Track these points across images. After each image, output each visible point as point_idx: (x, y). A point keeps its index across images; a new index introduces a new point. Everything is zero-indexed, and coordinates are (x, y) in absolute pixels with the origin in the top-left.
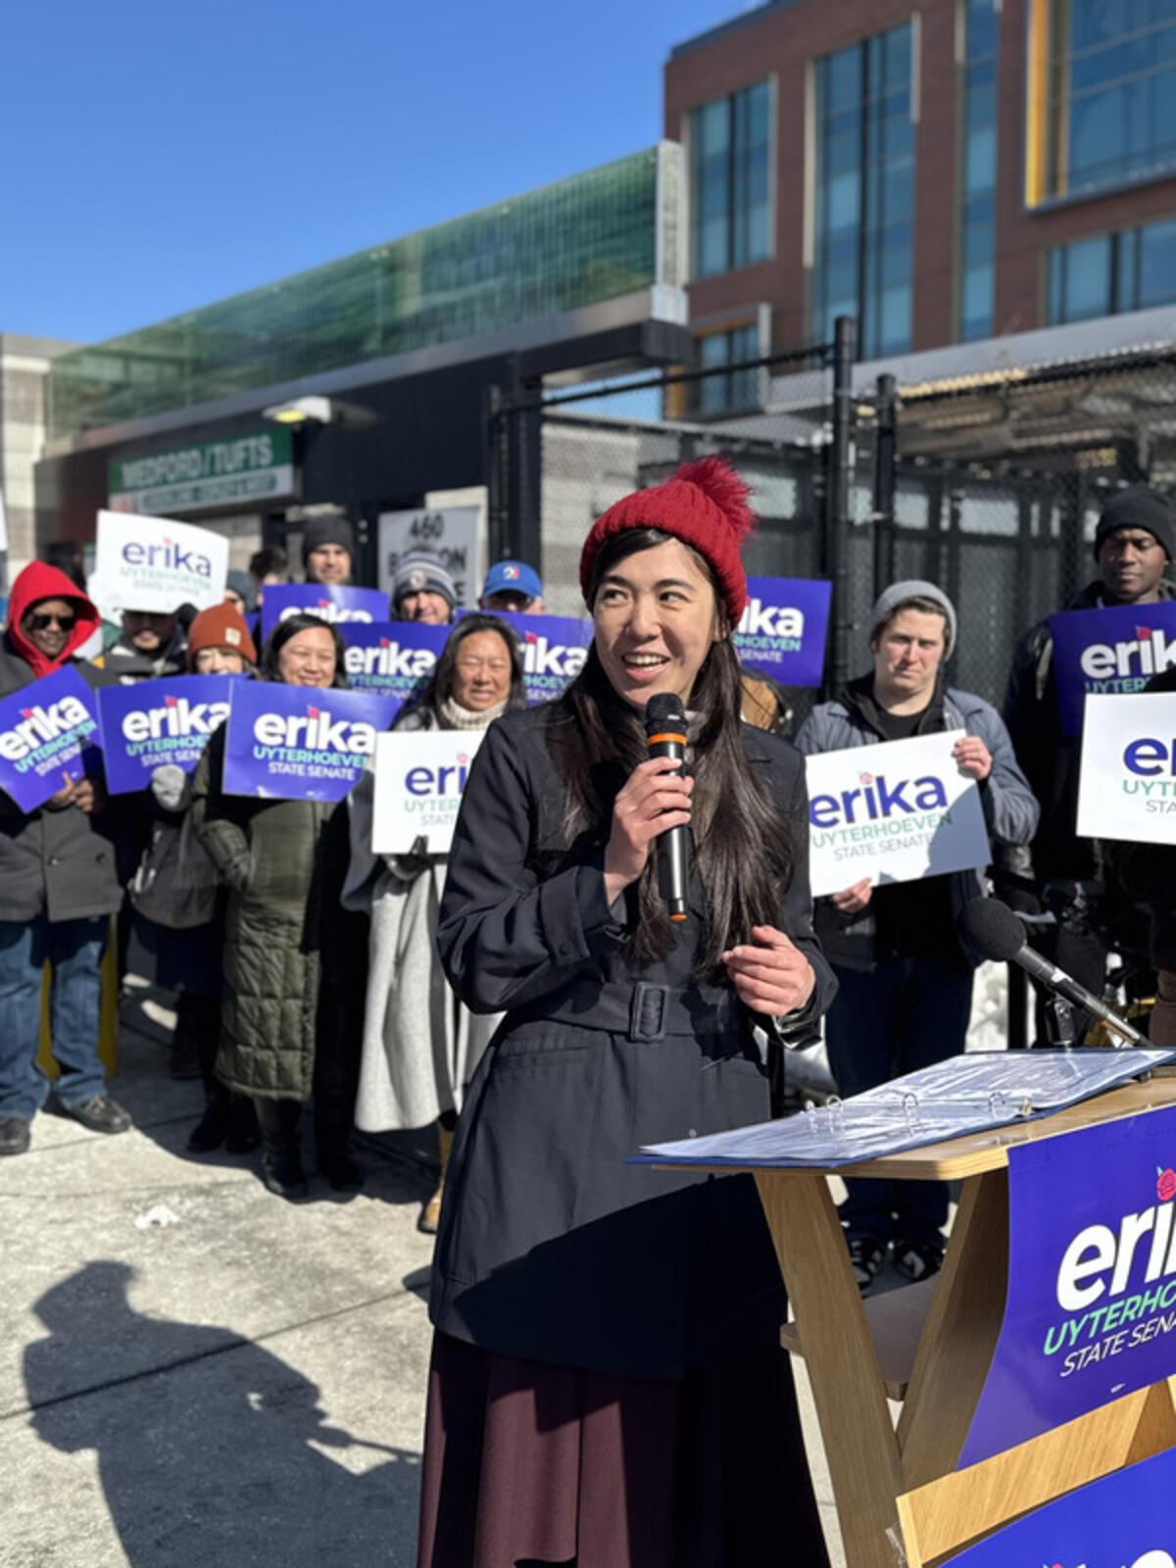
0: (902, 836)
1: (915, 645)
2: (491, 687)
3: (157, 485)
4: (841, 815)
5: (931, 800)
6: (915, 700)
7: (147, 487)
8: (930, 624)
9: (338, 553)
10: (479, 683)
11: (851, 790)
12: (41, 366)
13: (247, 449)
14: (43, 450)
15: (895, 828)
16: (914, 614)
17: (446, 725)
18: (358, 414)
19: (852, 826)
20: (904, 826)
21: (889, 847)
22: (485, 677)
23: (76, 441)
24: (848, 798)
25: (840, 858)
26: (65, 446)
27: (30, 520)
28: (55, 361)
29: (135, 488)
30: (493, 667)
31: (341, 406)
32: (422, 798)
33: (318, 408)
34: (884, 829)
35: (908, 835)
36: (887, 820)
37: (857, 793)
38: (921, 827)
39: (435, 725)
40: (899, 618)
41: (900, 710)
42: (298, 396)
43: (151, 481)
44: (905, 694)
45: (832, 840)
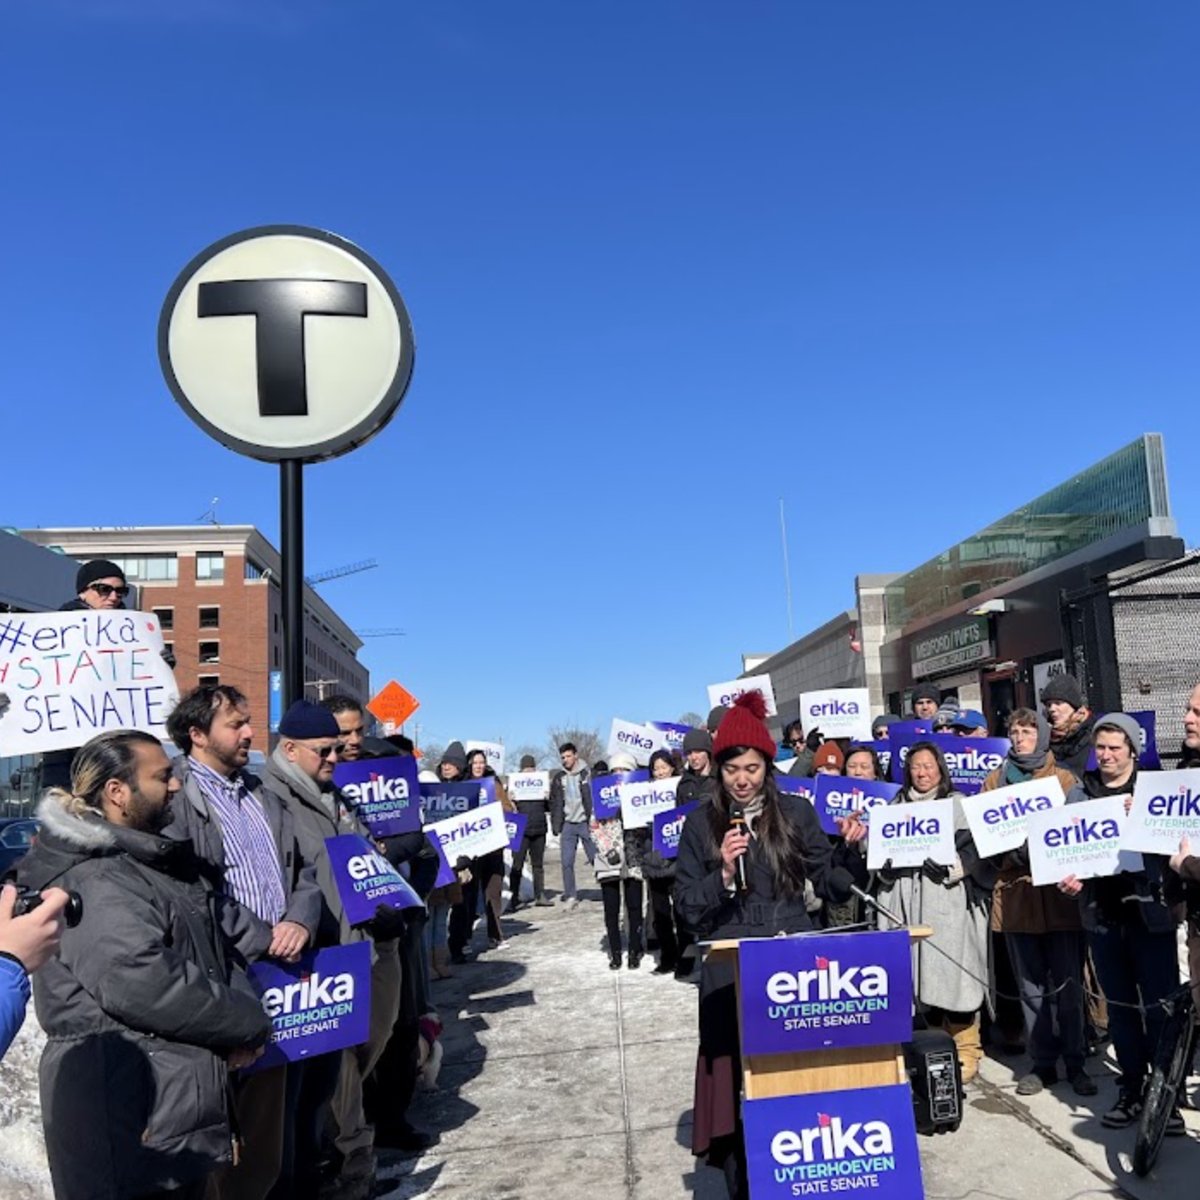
0: (1095, 852)
1: (1107, 749)
2: (927, 778)
3: (932, 656)
4: (1062, 840)
5: (1110, 832)
6: (1121, 778)
7: (927, 658)
8: (1115, 738)
9: (928, 702)
10: (920, 777)
11: (1067, 827)
12: (881, 591)
13: (968, 632)
14: (885, 638)
15: (1090, 848)
16: (1103, 733)
17: (909, 800)
18: (1021, 605)
19: (1067, 846)
20: (1095, 847)
21: (1087, 858)
22: (922, 774)
23: (903, 630)
24: (1066, 831)
25: (1060, 864)
26: (897, 634)
27: (880, 680)
28: (887, 587)
29: (922, 659)
30: (926, 768)
31: (1009, 601)
32: (890, 840)
33: (998, 605)
34: (1084, 848)
35: (1097, 852)
36: (1086, 843)
37: (1070, 829)
38: (1104, 847)
39: (904, 800)
40: (1098, 737)
41: (1112, 785)
42: (982, 602)
43: (929, 654)
44: (1113, 777)
45: (1056, 853)
